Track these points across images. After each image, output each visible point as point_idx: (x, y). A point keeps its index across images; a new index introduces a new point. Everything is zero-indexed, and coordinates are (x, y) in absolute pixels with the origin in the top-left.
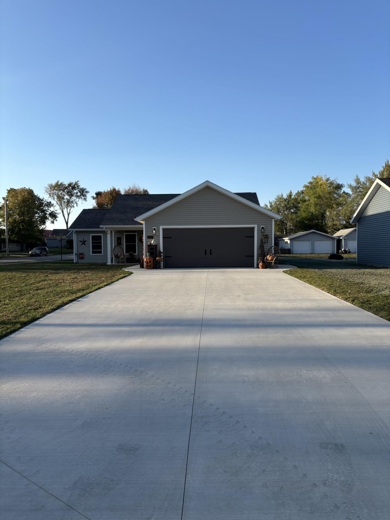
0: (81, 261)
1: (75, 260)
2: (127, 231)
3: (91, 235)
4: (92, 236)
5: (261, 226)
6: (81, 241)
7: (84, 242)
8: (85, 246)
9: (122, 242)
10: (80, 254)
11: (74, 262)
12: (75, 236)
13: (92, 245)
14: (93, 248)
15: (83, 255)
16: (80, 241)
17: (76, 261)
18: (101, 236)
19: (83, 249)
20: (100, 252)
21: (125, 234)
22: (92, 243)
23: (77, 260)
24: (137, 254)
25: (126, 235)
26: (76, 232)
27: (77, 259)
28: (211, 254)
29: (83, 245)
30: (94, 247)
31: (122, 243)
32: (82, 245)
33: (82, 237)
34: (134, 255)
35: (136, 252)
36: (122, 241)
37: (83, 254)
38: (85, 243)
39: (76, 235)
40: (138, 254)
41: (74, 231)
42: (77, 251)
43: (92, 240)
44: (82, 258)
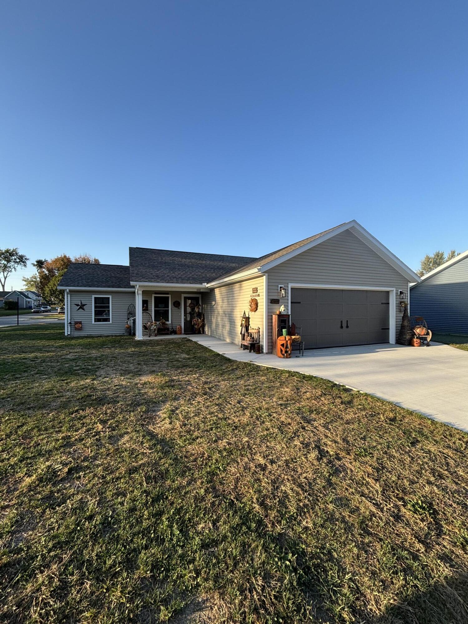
0: (77, 334)
1: (68, 331)
2: (156, 293)
3: (93, 296)
4: (95, 298)
5: (399, 291)
6: (77, 305)
7: (82, 307)
8: (83, 311)
9: (149, 307)
10: (76, 323)
11: (66, 334)
12: (67, 297)
13: (95, 311)
14: (96, 315)
15: (80, 325)
16: (75, 304)
17: (69, 333)
18: (109, 298)
19: (80, 316)
20: (107, 320)
21: (153, 295)
22: (96, 307)
23: (71, 331)
24: (170, 322)
25: (155, 297)
26: (70, 291)
27: (71, 329)
28: (347, 327)
29: (81, 310)
30: (97, 313)
31: (149, 309)
32: (78, 309)
33: (80, 299)
34: (167, 324)
35: (168, 321)
36: (149, 305)
37: (80, 323)
38: (84, 307)
39: (69, 296)
40: (172, 323)
41: (68, 290)
42: (71, 318)
43: (95, 303)
44: (80, 329)
